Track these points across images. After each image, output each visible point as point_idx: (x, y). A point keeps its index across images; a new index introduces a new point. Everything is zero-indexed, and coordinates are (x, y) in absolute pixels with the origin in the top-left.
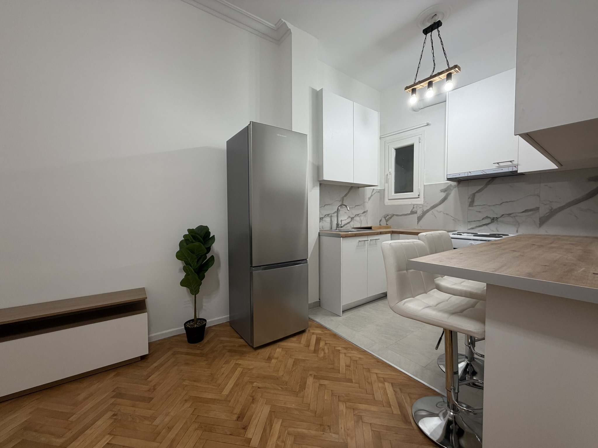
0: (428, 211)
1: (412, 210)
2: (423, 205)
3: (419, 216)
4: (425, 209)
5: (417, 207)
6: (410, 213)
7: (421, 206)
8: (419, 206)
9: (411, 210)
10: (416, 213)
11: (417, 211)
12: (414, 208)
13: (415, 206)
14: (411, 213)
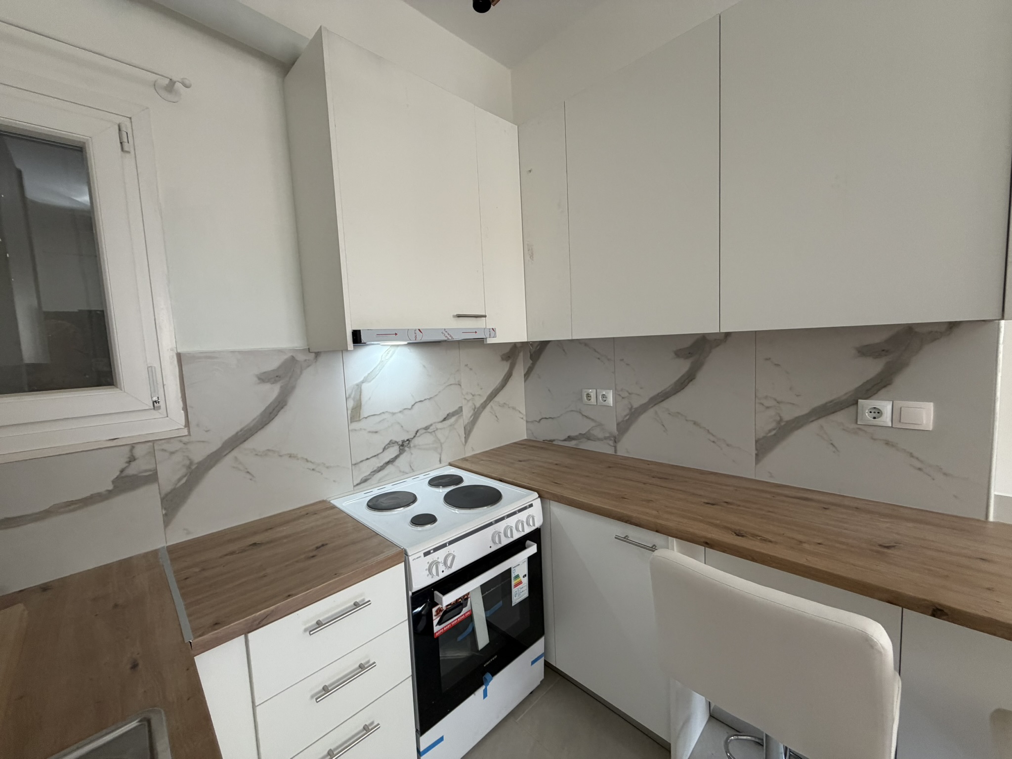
0: (214, 459)
1: (122, 471)
2: (185, 439)
3: (167, 487)
4: (199, 454)
5: (150, 452)
6: (111, 487)
7: (176, 446)
8: (166, 446)
9: (118, 473)
10: (152, 477)
11: (156, 469)
12: (132, 459)
13: (139, 452)
14: (115, 487)
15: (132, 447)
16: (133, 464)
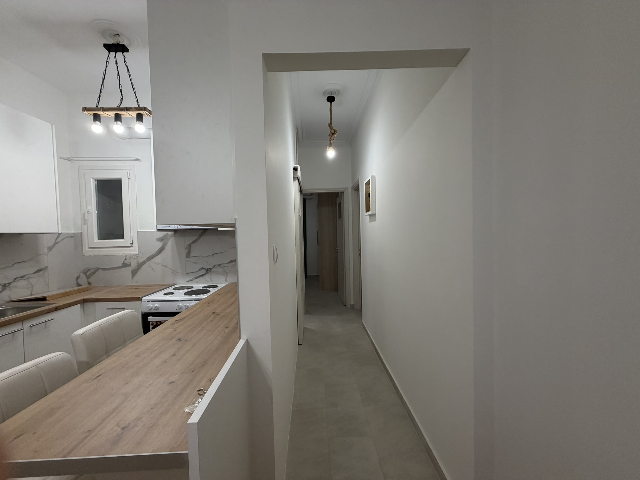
0: (144, 263)
1: (124, 262)
2: (138, 255)
3: (133, 269)
4: (141, 261)
5: (130, 258)
6: (121, 265)
7: (135, 257)
8: (133, 257)
10: (129, 265)
11: (130, 263)
13: (128, 257)
15: (126, 256)
16: (126, 260)
